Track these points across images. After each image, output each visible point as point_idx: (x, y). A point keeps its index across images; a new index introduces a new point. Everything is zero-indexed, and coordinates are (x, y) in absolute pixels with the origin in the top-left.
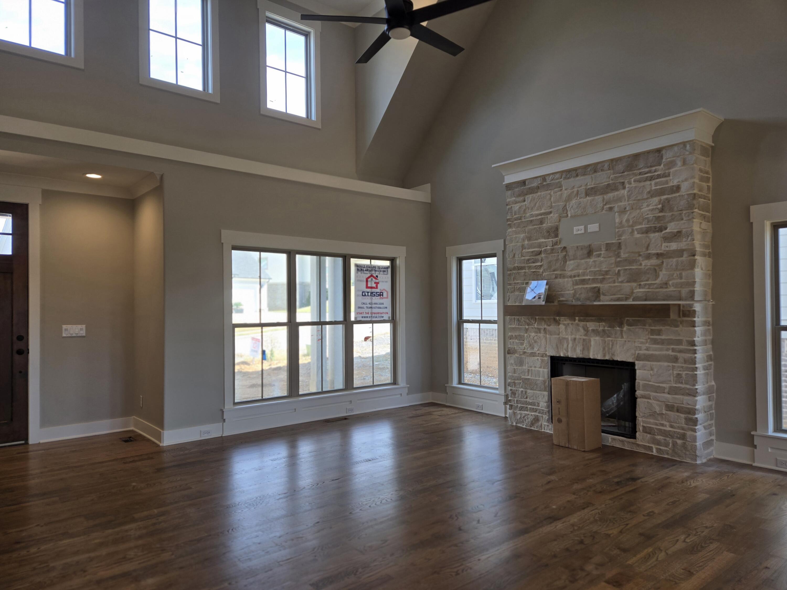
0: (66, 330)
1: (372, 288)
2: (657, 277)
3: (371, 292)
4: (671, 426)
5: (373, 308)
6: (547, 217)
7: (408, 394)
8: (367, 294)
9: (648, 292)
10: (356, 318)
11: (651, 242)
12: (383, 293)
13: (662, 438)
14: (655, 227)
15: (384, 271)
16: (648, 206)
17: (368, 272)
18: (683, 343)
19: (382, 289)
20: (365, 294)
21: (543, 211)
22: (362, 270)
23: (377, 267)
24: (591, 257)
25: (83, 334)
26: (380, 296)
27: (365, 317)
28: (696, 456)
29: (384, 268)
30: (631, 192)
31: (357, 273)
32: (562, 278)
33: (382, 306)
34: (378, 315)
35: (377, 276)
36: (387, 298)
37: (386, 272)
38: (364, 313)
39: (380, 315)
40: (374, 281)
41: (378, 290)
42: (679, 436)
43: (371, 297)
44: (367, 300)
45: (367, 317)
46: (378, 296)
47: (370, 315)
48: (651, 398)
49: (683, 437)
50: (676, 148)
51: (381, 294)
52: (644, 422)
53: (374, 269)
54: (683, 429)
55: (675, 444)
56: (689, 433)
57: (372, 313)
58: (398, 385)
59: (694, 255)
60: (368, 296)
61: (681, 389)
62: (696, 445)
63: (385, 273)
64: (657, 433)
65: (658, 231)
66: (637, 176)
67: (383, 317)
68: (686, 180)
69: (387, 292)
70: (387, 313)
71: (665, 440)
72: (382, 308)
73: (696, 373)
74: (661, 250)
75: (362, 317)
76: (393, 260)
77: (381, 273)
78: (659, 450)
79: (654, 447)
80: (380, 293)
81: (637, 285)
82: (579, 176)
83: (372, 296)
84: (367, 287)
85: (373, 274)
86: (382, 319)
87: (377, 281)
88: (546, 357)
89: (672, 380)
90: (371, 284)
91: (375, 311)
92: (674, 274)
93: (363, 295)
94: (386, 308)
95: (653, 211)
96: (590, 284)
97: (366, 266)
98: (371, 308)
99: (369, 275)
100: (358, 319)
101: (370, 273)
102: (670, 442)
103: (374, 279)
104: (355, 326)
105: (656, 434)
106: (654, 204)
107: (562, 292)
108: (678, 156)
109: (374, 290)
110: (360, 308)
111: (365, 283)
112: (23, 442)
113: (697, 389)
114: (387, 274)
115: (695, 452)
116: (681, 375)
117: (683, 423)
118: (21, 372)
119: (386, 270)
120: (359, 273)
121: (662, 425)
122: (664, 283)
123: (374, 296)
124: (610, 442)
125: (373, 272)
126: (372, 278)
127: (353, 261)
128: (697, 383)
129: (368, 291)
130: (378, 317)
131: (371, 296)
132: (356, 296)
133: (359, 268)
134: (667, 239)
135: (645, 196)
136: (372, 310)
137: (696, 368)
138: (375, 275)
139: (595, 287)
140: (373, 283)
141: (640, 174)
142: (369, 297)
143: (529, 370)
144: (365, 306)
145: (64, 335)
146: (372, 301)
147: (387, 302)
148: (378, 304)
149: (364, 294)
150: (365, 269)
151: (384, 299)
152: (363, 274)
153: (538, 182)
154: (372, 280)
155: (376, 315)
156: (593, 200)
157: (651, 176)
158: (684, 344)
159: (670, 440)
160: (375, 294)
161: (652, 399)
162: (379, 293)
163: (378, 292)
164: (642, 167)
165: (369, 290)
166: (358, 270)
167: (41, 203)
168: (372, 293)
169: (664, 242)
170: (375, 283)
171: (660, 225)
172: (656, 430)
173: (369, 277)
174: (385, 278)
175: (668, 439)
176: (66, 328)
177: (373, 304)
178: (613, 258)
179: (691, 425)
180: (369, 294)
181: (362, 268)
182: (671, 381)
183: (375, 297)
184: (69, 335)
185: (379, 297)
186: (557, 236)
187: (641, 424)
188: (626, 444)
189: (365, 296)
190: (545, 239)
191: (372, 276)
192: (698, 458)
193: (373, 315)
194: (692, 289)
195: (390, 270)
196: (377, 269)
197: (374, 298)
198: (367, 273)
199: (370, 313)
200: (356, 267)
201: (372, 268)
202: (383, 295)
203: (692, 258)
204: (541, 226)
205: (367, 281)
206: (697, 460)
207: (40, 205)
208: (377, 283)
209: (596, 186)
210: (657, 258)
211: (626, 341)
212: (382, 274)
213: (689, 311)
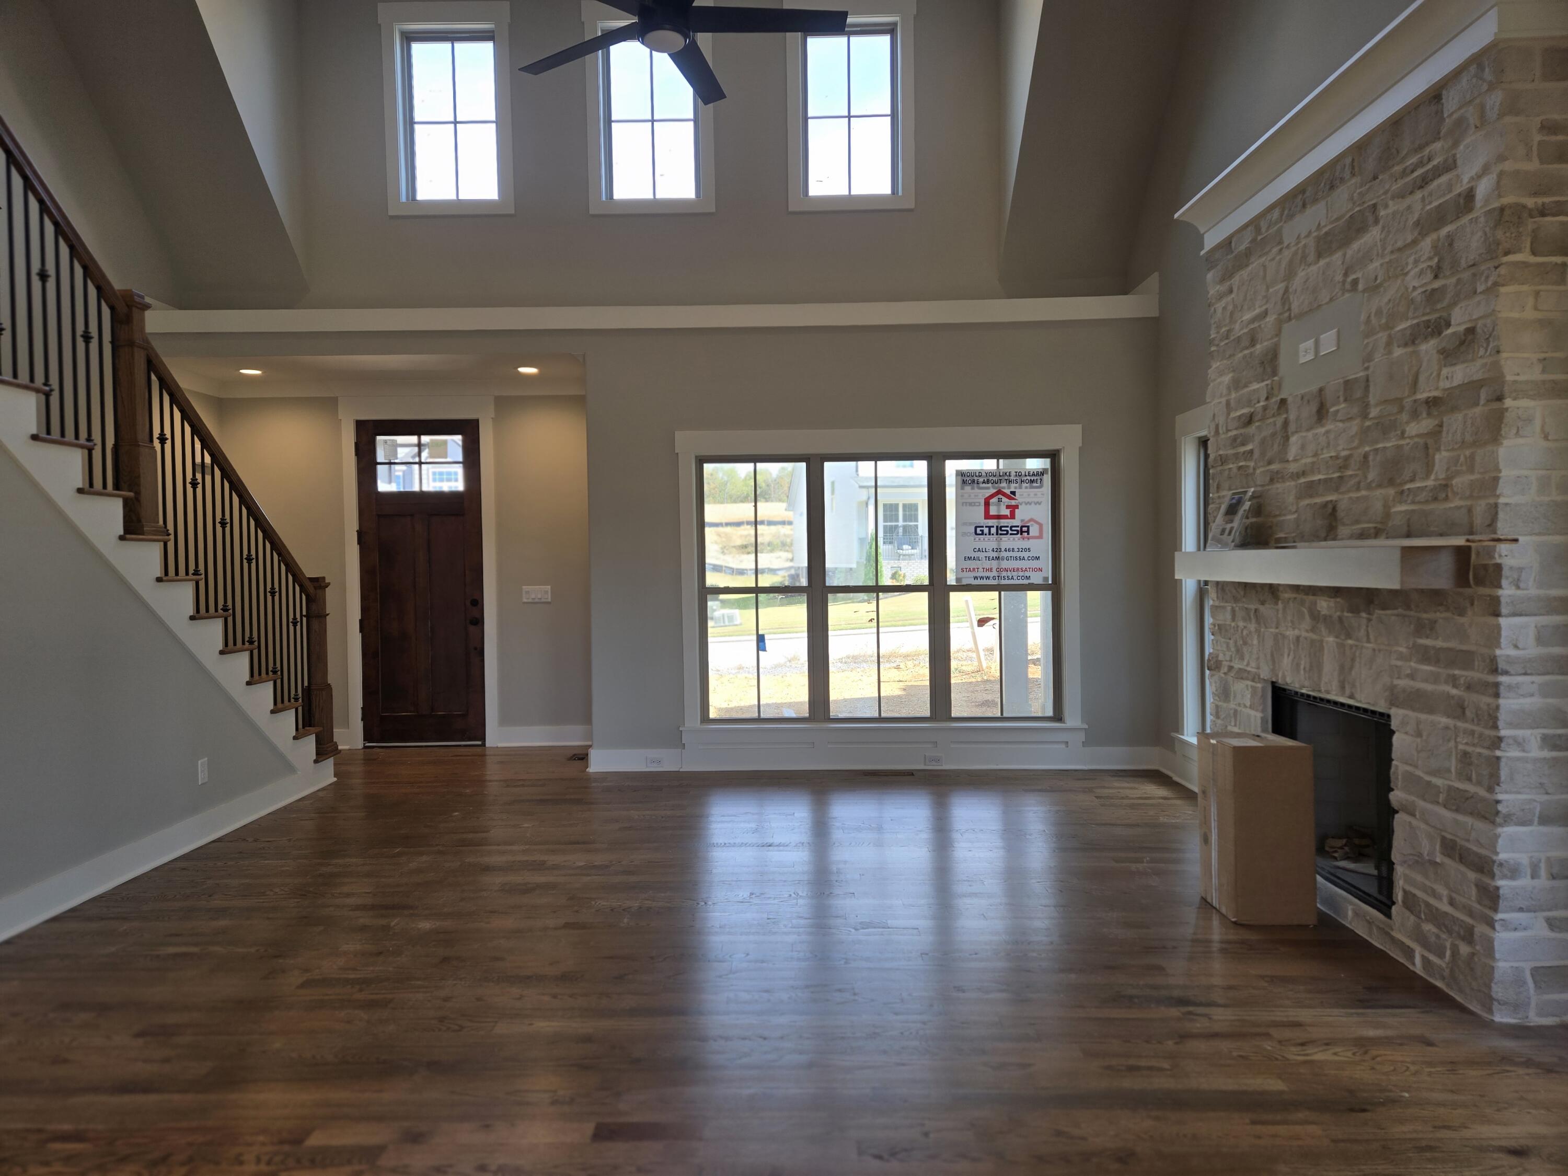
0: (527, 592)
1: (999, 517)
2: (1429, 467)
3: (997, 527)
4: (1452, 903)
5: (1003, 559)
6: (1260, 326)
7: (1084, 744)
8: (986, 530)
9: (1413, 511)
10: (958, 580)
11: (1420, 367)
12: (1028, 527)
13: (1435, 930)
14: (1427, 324)
15: (1032, 481)
16: (1416, 262)
17: (990, 485)
18: (1476, 663)
19: (1027, 519)
20: (982, 531)
21: (1257, 311)
22: (973, 481)
23: (1013, 474)
24: (1324, 421)
25: (547, 599)
26: (1021, 534)
27: (982, 578)
28: (1491, 999)
29: (1031, 473)
30: (1386, 229)
31: (962, 488)
32: (1280, 480)
33: (1026, 555)
34: (1015, 574)
35: (1013, 493)
36: (1040, 537)
37: (1039, 482)
38: (981, 570)
39: (1021, 574)
40: (1006, 504)
41: (1016, 522)
42: (1462, 933)
43: (999, 536)
44: (989, 543)
45: (988, 578)
46: (1017, 534)
47: (995, 573)
48: (1417, 814)
49: (1468, 936)
50: (1464, 80)
51: (1025, 529)
52: (1407, 879)
53: (1006, 478)
54: (1471, 914)
55: (1455, 953)
56: (1480, 929)
57: (999, 570)
58: (1064, 723)
59: (1500, 398)
60: (990, 534)
61: (1467, 799)
62: (1493, 968)
63: (1035, 485)
64: (1425, 915)
65: (1432, 334)
66: (1398, 180)
67: (1028, 578)
68: (1485, 170)
69: (1041, 525)
70: (1040, 570)
71: (1438, 937)
72: (1026, 558)
73: (1498, 753)
74: (1437, 389)
75: (976, 578)
76: (1055, 455)
77: (1024, 485)
78: (1426, 962)
79: (1418, 951)
80: (1022, 527)
81: (1396, 493)
82: (1308, 206)
83: (1001, 534)
84: (987, 516)
85: (1004, 488)
86: (1026, 582)
87: (1013, 503)
88: (1259, 682)
89: (1453, 770)
90: (999, 510)
91: (1005, 564)
92: (1459, 456)
93: (976, 534)
94: (1038, 558)
95: (1421, 277)
96: (1322, 495)
97: (984, 474)
98: (998, 558)
99: (993, 491)
100: (964, 582)
101: (994, 488)
102: (1448, 945)
103: (1004, 499)
104: (954, 597)
105: (1423, 917)
106: (1425, 257)
107: (1282, 518)
108: (1470, 101)
109: (1004, 522)
110: (970, 558)
111: (982, 508)
112: (479, 743)
113: (1498, 802)
114: (1041, 487)
115: (1490, 988)
116: (1470, 757)
117: (1473, 899)
118: (476, 649)
119: (1039, 478)
120: (968, 488)
121: (1434, 894)
122: (1440, 485)
123: (1007, 534)
124: (1349, 918)
125: (1004, 485)
126: (1000, 496)
127: (952, 467)
128: (1498, 785)
129: (990, 524)
130: (1015, 578)
131: (997, 534)
132: (959, 535)
133: (965, 478)
134: (1449, 356)
135: (1409, 238)
136: (999, 564)
137: (1500, 739)
138: (1008, 491)
139: (1327, 503)
140: (1003, 507)
141: (1404, 173)
142: (992, 536)
143: (1236, 711)
144: (982, 555)
145: (525, 600)
146: (999, 545)
147: (1042, 546)
148: (1016, 550)
149: (978, 531)
150: (981, 480)
151: (1030, 540)
152: (976, 490)
153: (1248, 236)
154: (1000, 500)
155: (1009, 574)
156: (1328, 264)
157: (1423, 173)
158: (1476, 667)
159: (1447, 940)
160: (1007, 531)
161: (1418, 816)
162: (1019, 529)
163: (1018, 526)
164: (1406, 154)
165: (991, 522)
166: (964, 482)
167: (493, 416)
168: (999, 528)
169: (1445, 366)
170: (1008, 507)
171: (1437, 315)
172: (1423, 906)
173: (992, 496)
174: (1036, 495)
175: (1444, 936)
176: (527, 590)
177: (1003, 550)
178: (1357, 421)
179: (1485, 906)
180: (993, 530)
181: (976, 478)
182: (1449, 771)
183: (1008, 536)
184: (530, 600)
185: (1019, 535)
186: (1275, 373)
187: (1401, 882)
188: (1375, 931)
189: (982, 534)
190: (1258, 383)
191: (999, 492)
192: (1495, 1006)
193: (1004, 574)
194: (1492, 501)
195: (1047, 479)
196: (1012, 478)
197: (1004, 538)
198: (988, 488)
199: (994, 570)
200: (960, 477)
201: (1000, 476)
202: (1028, 532)
203: (1496, 405)
204: (1252, 350)
205: (987, 504)
206: (1495, 1010)
207: (492, 418)
208: (1013, 508)
209: (1334, 225)
210: (1429, 414)
211: (1374, 650)
212: (1026, 488)
213: (1485, 567)
